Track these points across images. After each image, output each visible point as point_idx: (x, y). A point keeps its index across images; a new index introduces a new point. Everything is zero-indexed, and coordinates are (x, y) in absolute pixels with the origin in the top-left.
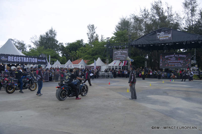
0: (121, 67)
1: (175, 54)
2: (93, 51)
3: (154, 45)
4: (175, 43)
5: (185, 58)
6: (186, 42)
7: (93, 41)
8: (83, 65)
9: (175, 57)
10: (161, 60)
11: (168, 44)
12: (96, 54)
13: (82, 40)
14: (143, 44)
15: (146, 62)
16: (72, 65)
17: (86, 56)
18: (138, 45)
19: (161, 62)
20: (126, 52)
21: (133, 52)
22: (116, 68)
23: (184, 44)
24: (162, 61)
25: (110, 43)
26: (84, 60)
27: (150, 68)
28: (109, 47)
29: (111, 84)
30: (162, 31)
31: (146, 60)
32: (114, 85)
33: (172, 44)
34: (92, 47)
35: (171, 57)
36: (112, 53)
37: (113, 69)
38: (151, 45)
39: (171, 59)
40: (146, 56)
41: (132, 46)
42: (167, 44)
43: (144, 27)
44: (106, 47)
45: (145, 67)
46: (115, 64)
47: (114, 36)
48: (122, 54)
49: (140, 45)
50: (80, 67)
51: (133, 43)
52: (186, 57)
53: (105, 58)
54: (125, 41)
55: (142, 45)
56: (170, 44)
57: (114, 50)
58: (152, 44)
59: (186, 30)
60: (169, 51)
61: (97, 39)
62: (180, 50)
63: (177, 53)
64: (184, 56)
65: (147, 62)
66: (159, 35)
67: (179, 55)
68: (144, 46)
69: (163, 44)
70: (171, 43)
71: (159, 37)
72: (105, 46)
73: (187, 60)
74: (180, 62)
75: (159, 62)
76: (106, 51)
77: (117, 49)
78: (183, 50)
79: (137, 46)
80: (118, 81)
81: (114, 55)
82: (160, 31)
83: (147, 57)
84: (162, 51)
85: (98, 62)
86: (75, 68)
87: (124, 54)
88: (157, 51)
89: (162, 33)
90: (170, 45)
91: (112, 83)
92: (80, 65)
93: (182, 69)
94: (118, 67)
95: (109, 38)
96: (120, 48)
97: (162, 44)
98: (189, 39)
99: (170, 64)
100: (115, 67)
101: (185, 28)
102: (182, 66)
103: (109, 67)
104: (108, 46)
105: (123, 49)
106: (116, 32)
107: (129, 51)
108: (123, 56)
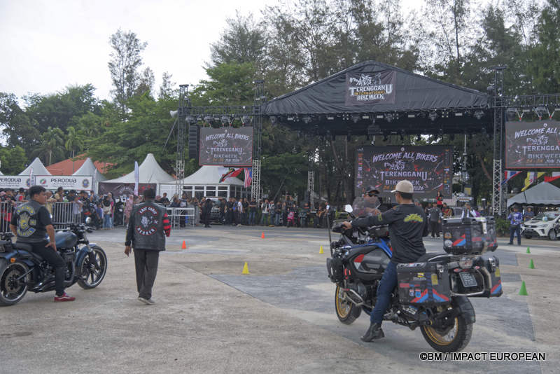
0: (228, 191)
1: (403, 149)
2: (130, 130)
3: (338, 118)
4: (403, 114)
5: (435, 164)
6: (439, 112)
7: (129, 93)
8: (90, 179)
9: (405, 160)
10: (360, 169)
11: (382, 117)
12: (140, 142)
13: (87, 90)
14: (303, 113)
15: (311, 175)
16: (48, 179)
17: (102, 147)
18: (285, 116)
19: (359, 176)
20: (245, 137)
21: (271, 138)
22: (208, 194)
23: (432, 117)
24: (363, 173)
25: (189, 104)
26: (93, 161)
27: (326, 196)
28: (187, 119)
29: (191, 248)
30: (366, 73)
31: (314, 167)
32: (199, 253)
33: (395, 117)
34: (126, 116)
35: (392, 161)
36: (199, 137)
37: (199, 195)
38: (329, 118)
39: (392, 166)
40: (311, 153)
41: (267, 117)
42: (378, 117)
43: (309, 56)
44: (176, 115)
45: (309, 189)
46: (208, 177)
47: (208, 79)
48: (230, 143)
49: (292, 115)
50: (78, 187)
51: (271, 108)
52: (439, 160)
53: (170, 157)
54: (243, 99)
55: (301, 116)
56: (389, 118)
57: (203, 129)
58: (331, 115)
59: (441, 74)
60: (384, 141)
61: (145, 89)
62: (420, 139)
63: (409, 148)
64: (432, 157)
65: (313, 173)
66: (354, 84)
67: (415, 156)
68: (307, 120)
69: (367, 117)
70: (392, 112)
71: (355, 90)
72: (172, 113)
73: (441, 168)
74: (419, 178)
75: (354, 175)
76: (176, 131)
77: (216, 125)
78: (430, 140)
79: (282, 119)
80: (217, 239)
81: (202, 146)
82: (358, 72)
83: (317, 156)
84: (364, 137)
85: (147, 171)
86: (60, 189)
87: (240, 143)
88: (349, 139)
89: (366, 79)
90: (389, 120)
91: (192, 245)
92: (80, 180)
93: (425, 200)
94: (217, 191)
95: (187, 86)
96: (227, 125)
97: (363, 114)
98: (446, 105)
99: (387, 182)
100: (208, 188)
101: (438, 67)
102: (425, 189)
103: (185, 188)
104: (182, 115)
105: (236, 126)
106: (213, 65)
107: (255, 134)
108: (237, 153)
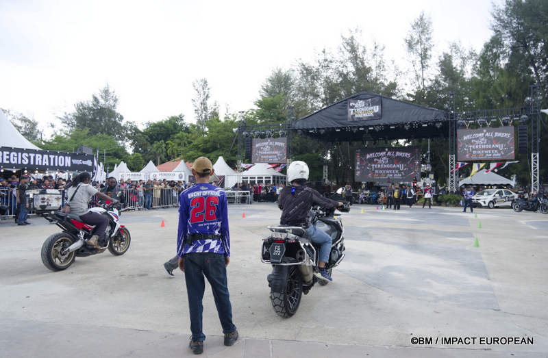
0: (271, 179)
1: (387, 150)
2: (206, 142)
3: (343, 130)
4: (387, 126)
5: (408, 159)
6: (411, 124)
7: (206, 118)
8: (183, 174)
9: (388, 157)
10: (358, 163)
11: (372, 128)
12: (214, 149)
13: (180, 118)
14: (320, 127)
15: (325, 168)
16: (158, 174)
17: (191, 153)
18: (308, 130)
19: (357, 168)
20: (282, 144)
21: (298, 145)
22: (259, 182)
23: (407, 128)
24: (360, 166)
25: (246, 125)
26: (185, 162)
27: (335, 182)
28: (244, 133)
29: (248, 217)
30: (361, 100)
31: (327, 162)
32: (253, 220)
33: (381, 128)
34: (206, 133)
35: (379, 157)
36: (251, 145)
37: (252, 183)
38: (337, 130)
39: (380, 161)
40: (325, 154)
41: (295, 131)
42: (370, 128)
43: (322, 90)
44: (237, 131)
45: (324, 178)
46: (260, 171)
47: (256, 108)
48: (272, 148)
49: (312, 129)
50: (176, 179)
51: (299, 125)
52: (411, 156)
53: (233, 158)
54: (279, 119)
55: (318, 129)
56: (377, 129)
57: (254, 140)
58: (339, 128)
59: (411, 99)
60: (374, 144)
61: (215, 114)
62: (398, 142)
63: (391, 149)
64: (407, 154)
65: (327, 167)
66: (353, 107)
67: (395, 153)
68: (322, 132)
69: (362, 129)
70: (379, 125)
71: (354, 111)
72: (234, 130)
73: (413, 162)
74: (398, 169)
75: (354, 167)
76: (236, 142)
77: (263, 137)
78: (405, 142)
79: (306, 132)
80: (264, 211)
81: (254, 151)
82: (356, 98)
83: (329, 155)
84: (360, 142)
85: (220, 167)
86: (164, 180)
87: (278, 148)
88: (350, 144)
89: (361, 103)
90: (377, 130)
91: (249, 215)
92: (177, 174)
93: (402, 183)
94: (264, 179)
95: (243, 112)
96: (270, 136)
97: (359, 127)
98: (415, 119)
99: (377, 171)
100: (258, 178)
101: (408, 95)
102: (402, 176)
103: (243, 178)
104: (240, 132)
105: (276, 136)
106: (260, 99)
107: (288, 141)
108: (276, 154)
